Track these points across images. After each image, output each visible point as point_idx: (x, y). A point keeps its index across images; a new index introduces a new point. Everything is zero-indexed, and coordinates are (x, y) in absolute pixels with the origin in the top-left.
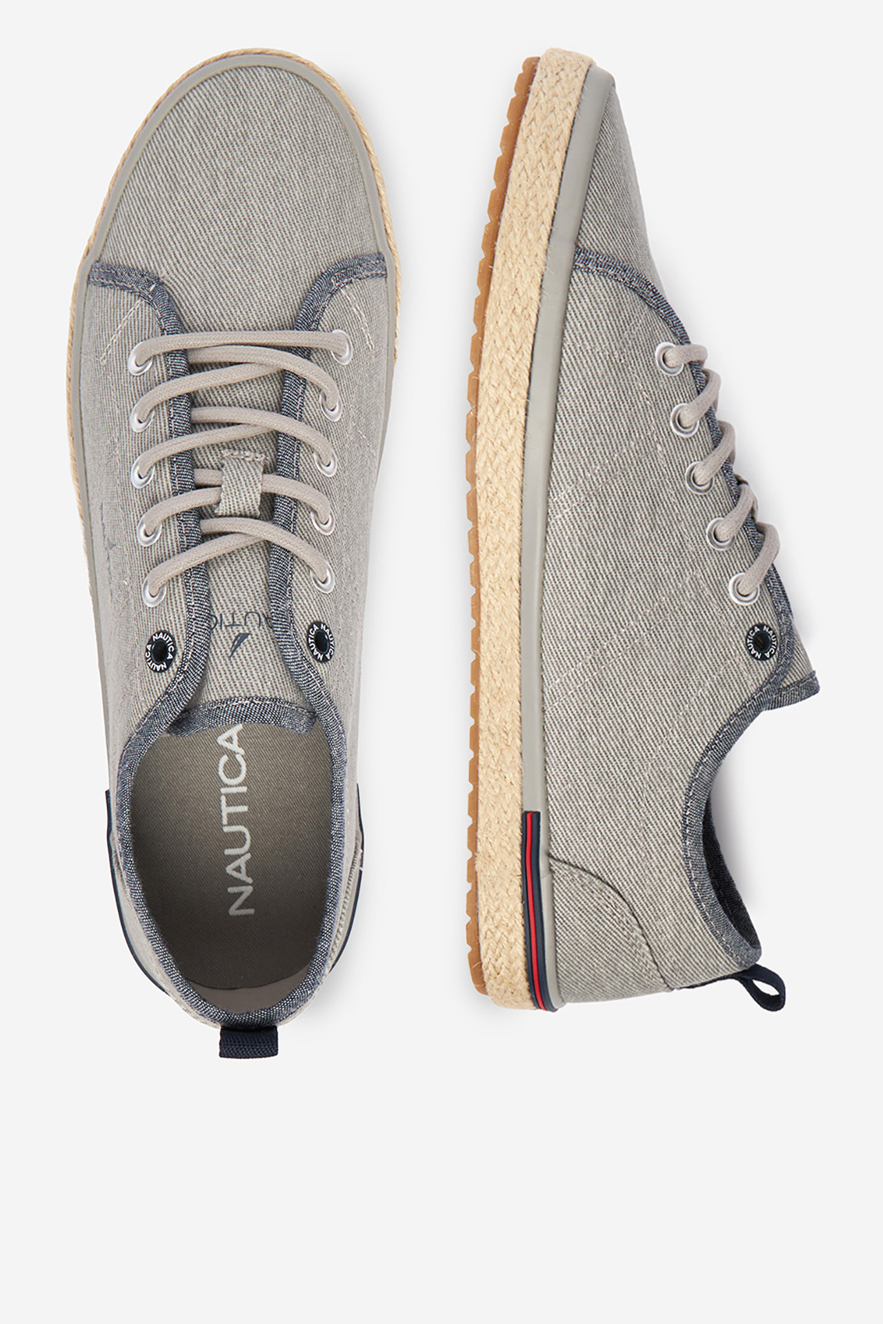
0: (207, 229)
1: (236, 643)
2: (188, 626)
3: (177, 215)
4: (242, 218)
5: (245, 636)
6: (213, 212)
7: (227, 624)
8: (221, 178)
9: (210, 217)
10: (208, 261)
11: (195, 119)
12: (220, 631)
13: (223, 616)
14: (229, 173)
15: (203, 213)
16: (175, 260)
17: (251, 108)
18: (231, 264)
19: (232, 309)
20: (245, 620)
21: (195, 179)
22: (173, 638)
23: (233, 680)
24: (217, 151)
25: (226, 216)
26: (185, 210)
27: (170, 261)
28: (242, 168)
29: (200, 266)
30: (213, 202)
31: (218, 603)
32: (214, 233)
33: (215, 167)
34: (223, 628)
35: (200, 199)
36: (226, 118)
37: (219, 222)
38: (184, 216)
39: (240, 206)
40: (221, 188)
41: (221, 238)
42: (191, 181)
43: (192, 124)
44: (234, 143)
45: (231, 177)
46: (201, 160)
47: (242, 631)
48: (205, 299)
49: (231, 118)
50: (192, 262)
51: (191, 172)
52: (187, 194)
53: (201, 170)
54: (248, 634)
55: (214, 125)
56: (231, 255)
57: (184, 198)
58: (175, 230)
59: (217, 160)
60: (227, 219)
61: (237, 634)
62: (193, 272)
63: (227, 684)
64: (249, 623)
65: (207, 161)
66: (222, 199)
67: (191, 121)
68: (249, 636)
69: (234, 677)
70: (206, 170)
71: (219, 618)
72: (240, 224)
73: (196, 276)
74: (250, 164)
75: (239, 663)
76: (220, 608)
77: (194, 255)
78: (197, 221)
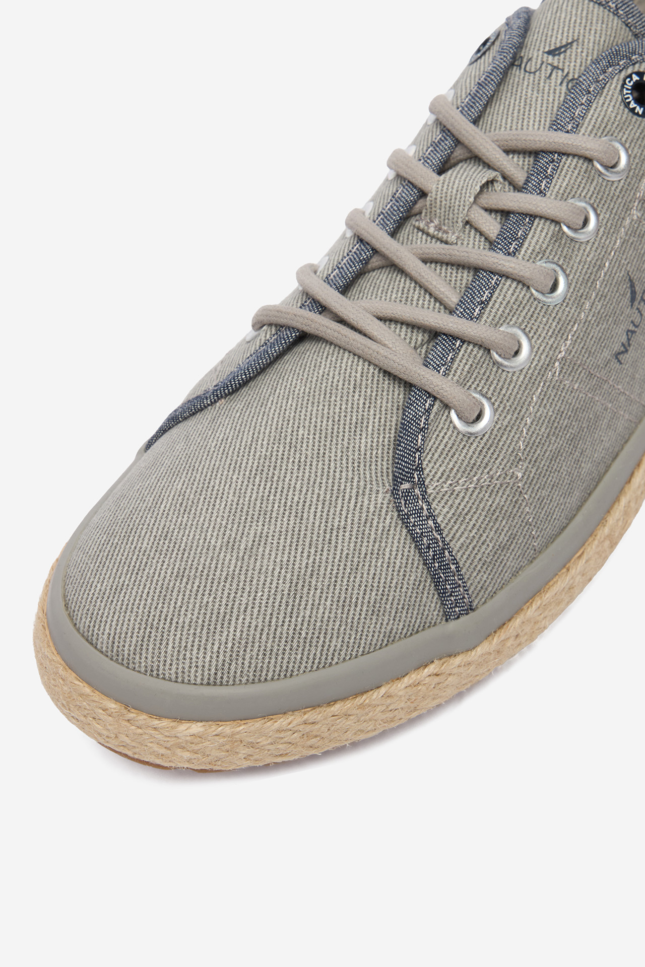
0: (301, 505)
1: (563, 50)
2: (599, 93)
3: (320, 547)
4: (255, 488)
5: (550, 53)
6: (280, 517)
7: (560, 72)
8: (242, 547)
9: (287, 513)
10: (326, 467)
11: (217, 637)
12: (571, 71)
13: (559, 82)
14: (231, 545)
15: (292, 523)
16: (360, 499)
17: (149, 601)
18: (304, 445)
19: (340, 387)
20: (541, 67)
21: (271, 568)
22: (621, 91)
23: (587, 20)
24: (223, 578)
25: (271, 501)
26: (307, 544)
27: (366, 502)
28: (213, 542)
29: (338, 470)
30: (272, 527)
31: (557, 98)
32: (297, 493)
33: (239, 563)
34: (566, 71)
35: (282, 541)
36: (183, 609)
37: (283, 501)
38: (315, 538)
39: (246, 503)
40: (252, 535)
41: (294, 481)
42: (277, 569)
43: (225, 633)
44: (198, 574)
45: (231, 540)
46: (248, 584)
47: (550, 57)
48: (360, 424)
49: (179, 604)
50: (343, 480)
51: (268, 580)
52: (292, 559)
53: (256, 572)
54: (546, 52)
55: (203, 611)
56: (298, 456)
57: (298, 558)
58: (335, 533)
59: (231, 570)
60: (272, 497)
61: (557, 57)
62: (350, 469)
63: (595, 19)
64: (539, 62)
65: (242, 577)
66: (260, 524)
67: (223, 639)
68: (547, 50)
69: (584, 21)
70: (251, 567)
71: (565, 84)
72: (263, 484)
73: (350, 461)
74: (201, 541)
75: (571, 31)
76: (557, 92)
77: (336, 488)
78: (304, 521)
